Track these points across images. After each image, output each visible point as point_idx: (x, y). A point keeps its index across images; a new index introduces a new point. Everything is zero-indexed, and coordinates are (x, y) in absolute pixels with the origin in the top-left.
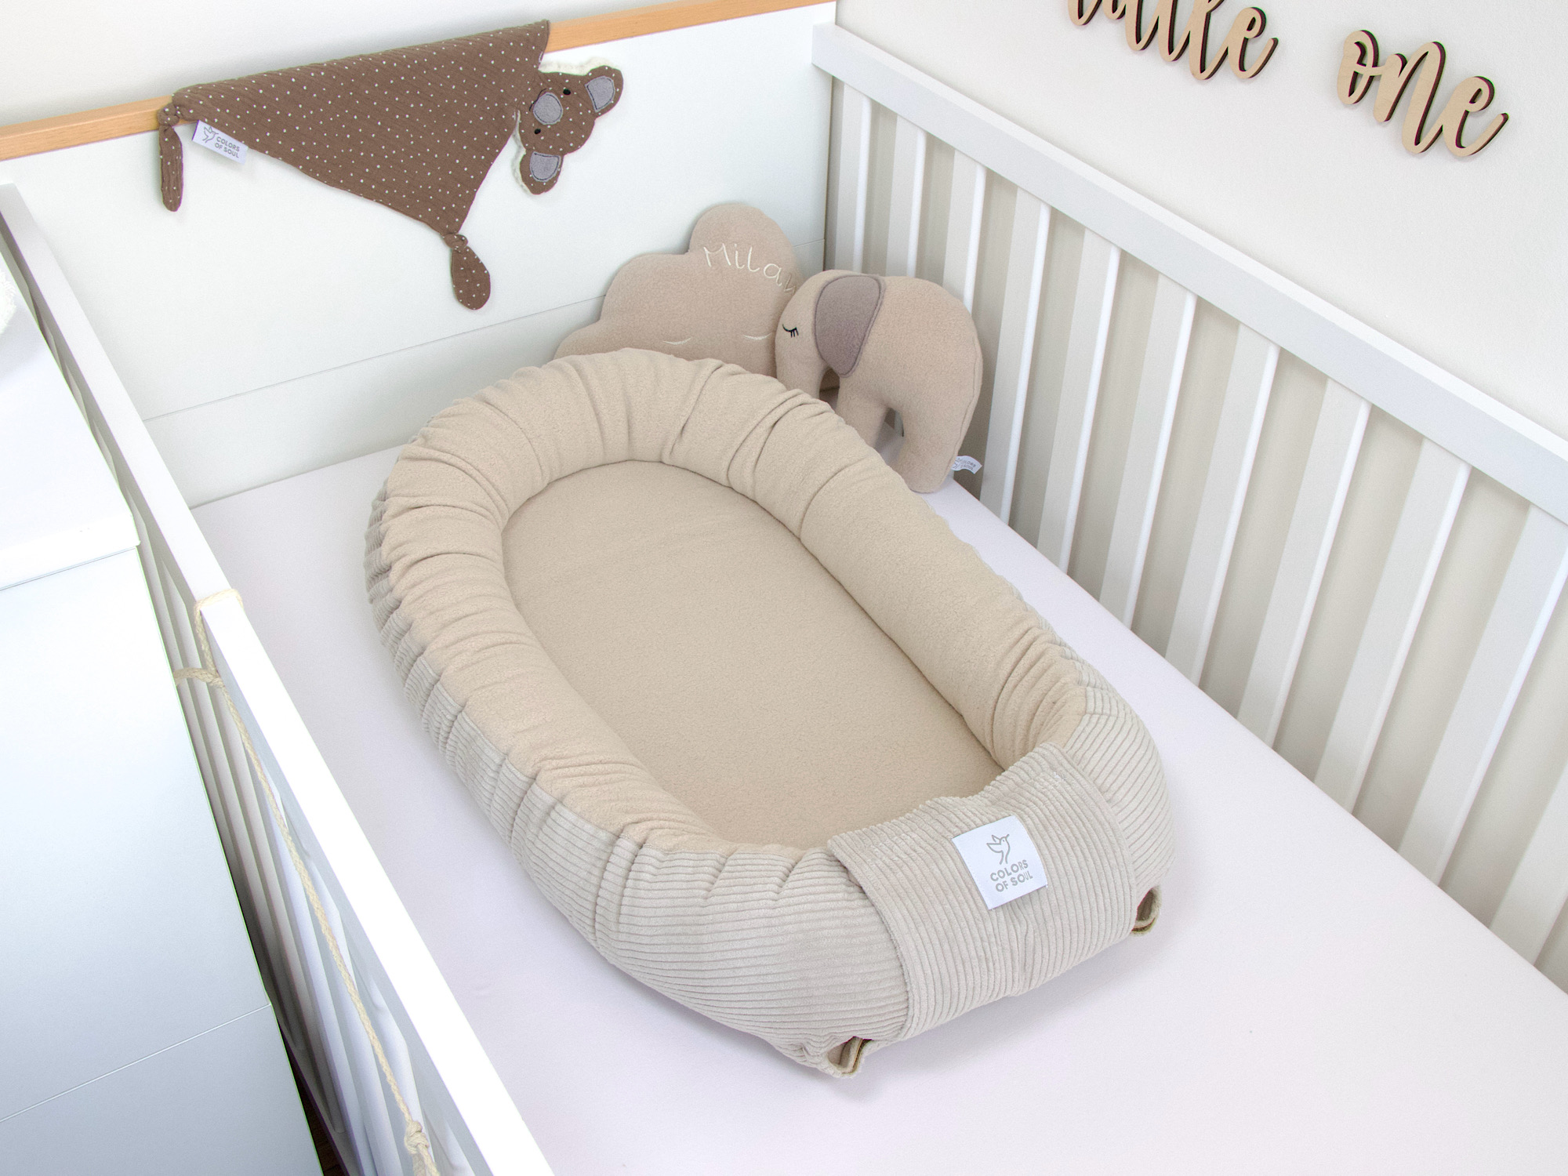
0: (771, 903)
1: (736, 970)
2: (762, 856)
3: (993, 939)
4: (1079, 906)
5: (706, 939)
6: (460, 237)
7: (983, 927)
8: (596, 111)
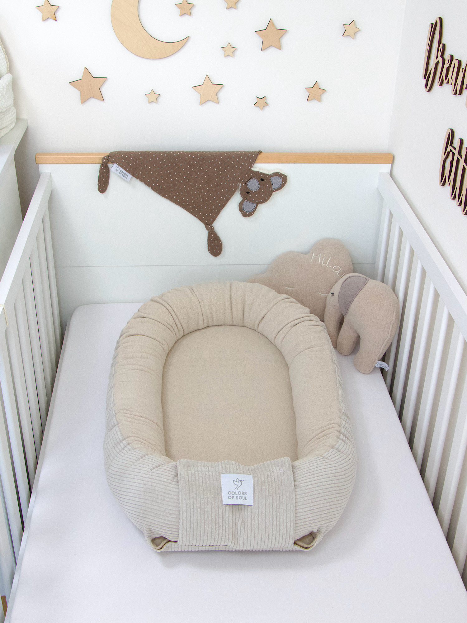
0: (147, 473)
2: (157, 458)
6: (211, 227)
7: (218, 510)
8: (273, 189)
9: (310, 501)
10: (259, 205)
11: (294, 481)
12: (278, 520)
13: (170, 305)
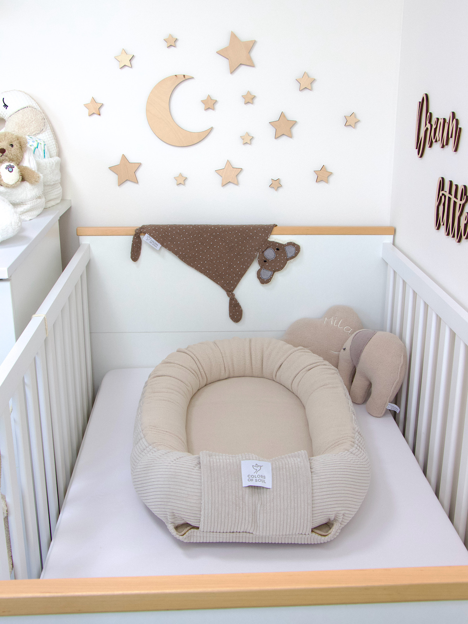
3: (241, 499)
4: (282, 501)
6: (232, 294)
7: (238, 491)
8: (288, 258)
9: (326, 486)
10: (275, 273)
11: (311, 468)
12: (296, 502)
13: (195, 354)
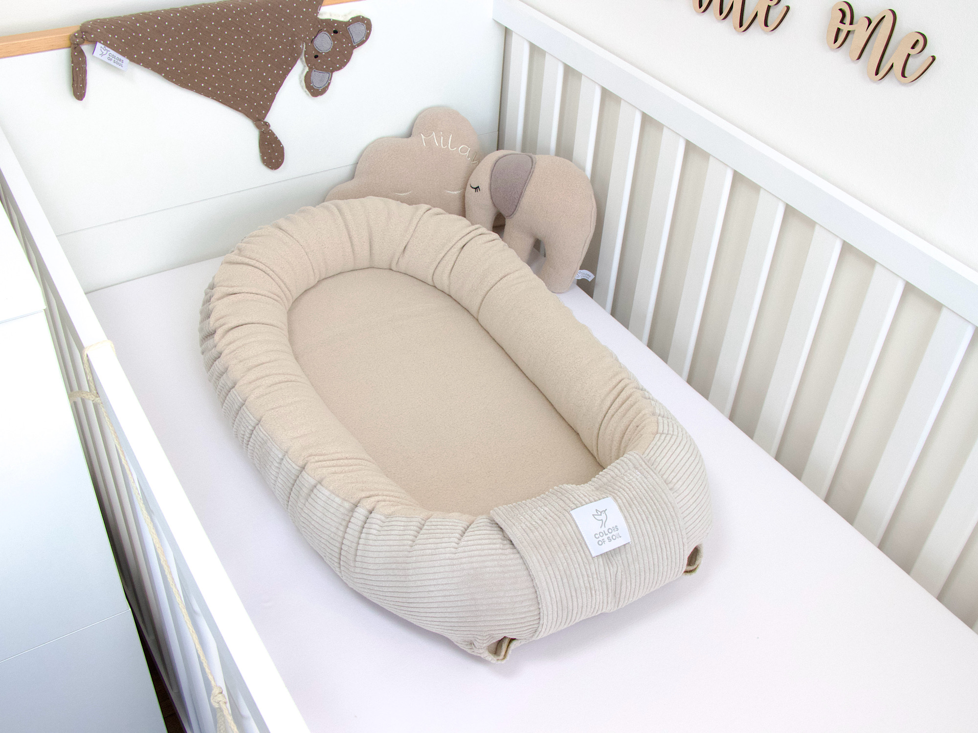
0: (453, 550)
1: (430, 592)
2: (448, 520)
3: (595, 576)
4: (650, 555)
5: (411, 572)
6: (264, 123)
7: (589, 568)
8: (354, 45)
10: (334, 74)
